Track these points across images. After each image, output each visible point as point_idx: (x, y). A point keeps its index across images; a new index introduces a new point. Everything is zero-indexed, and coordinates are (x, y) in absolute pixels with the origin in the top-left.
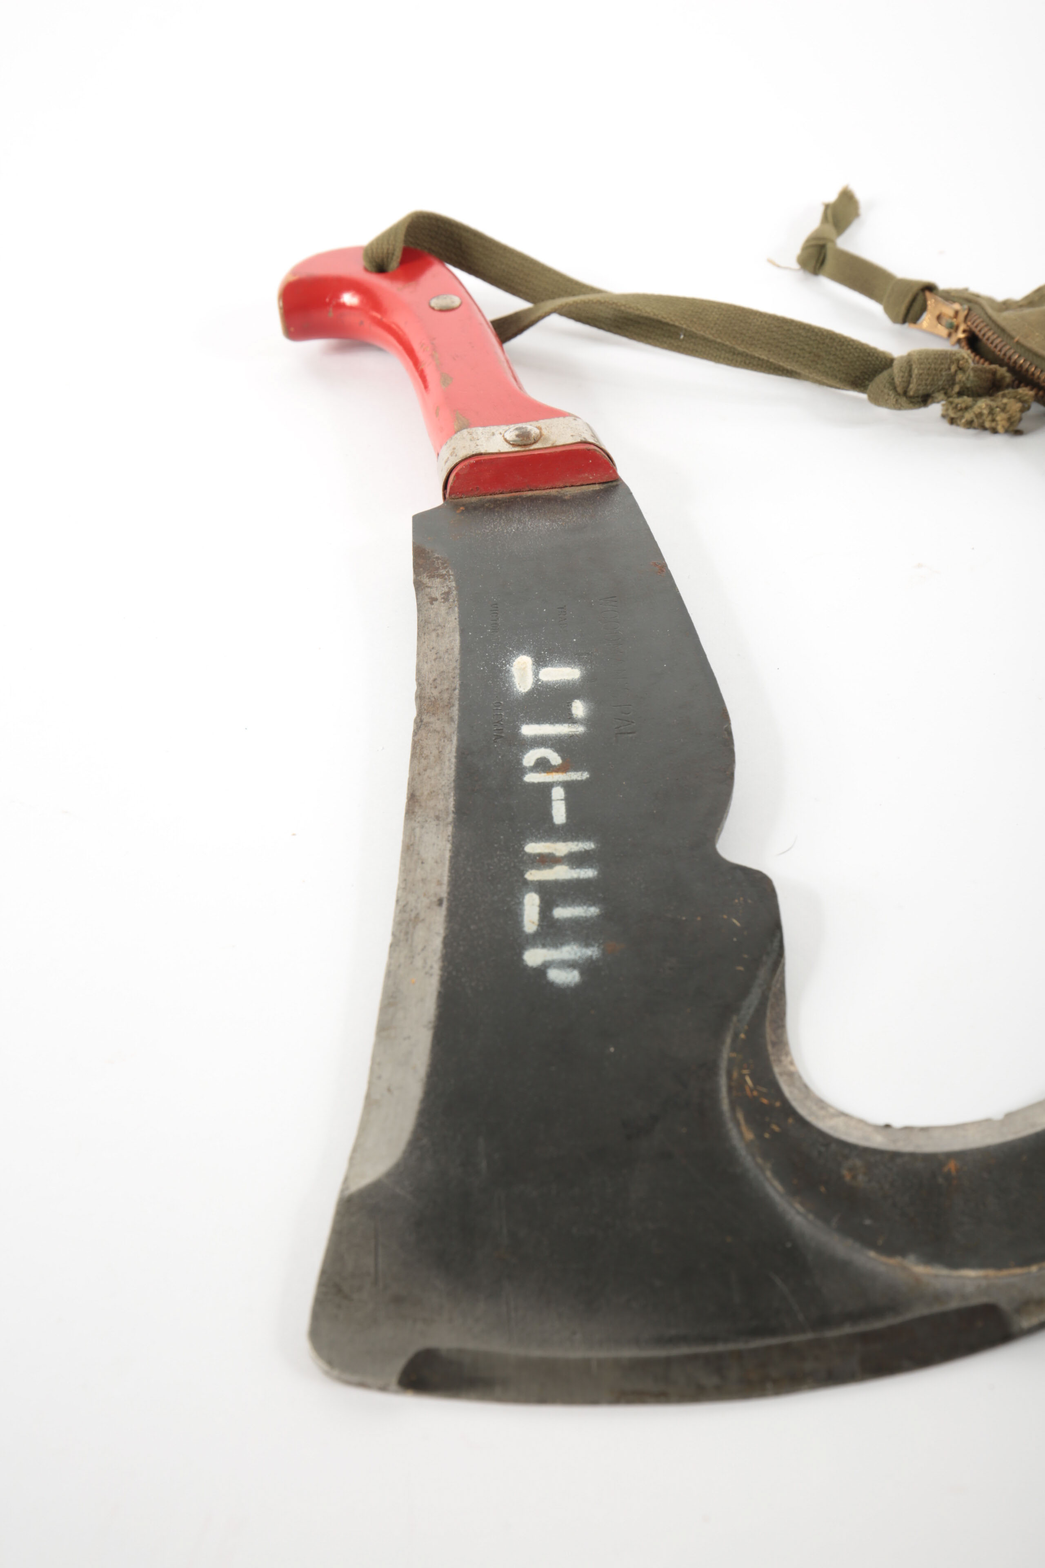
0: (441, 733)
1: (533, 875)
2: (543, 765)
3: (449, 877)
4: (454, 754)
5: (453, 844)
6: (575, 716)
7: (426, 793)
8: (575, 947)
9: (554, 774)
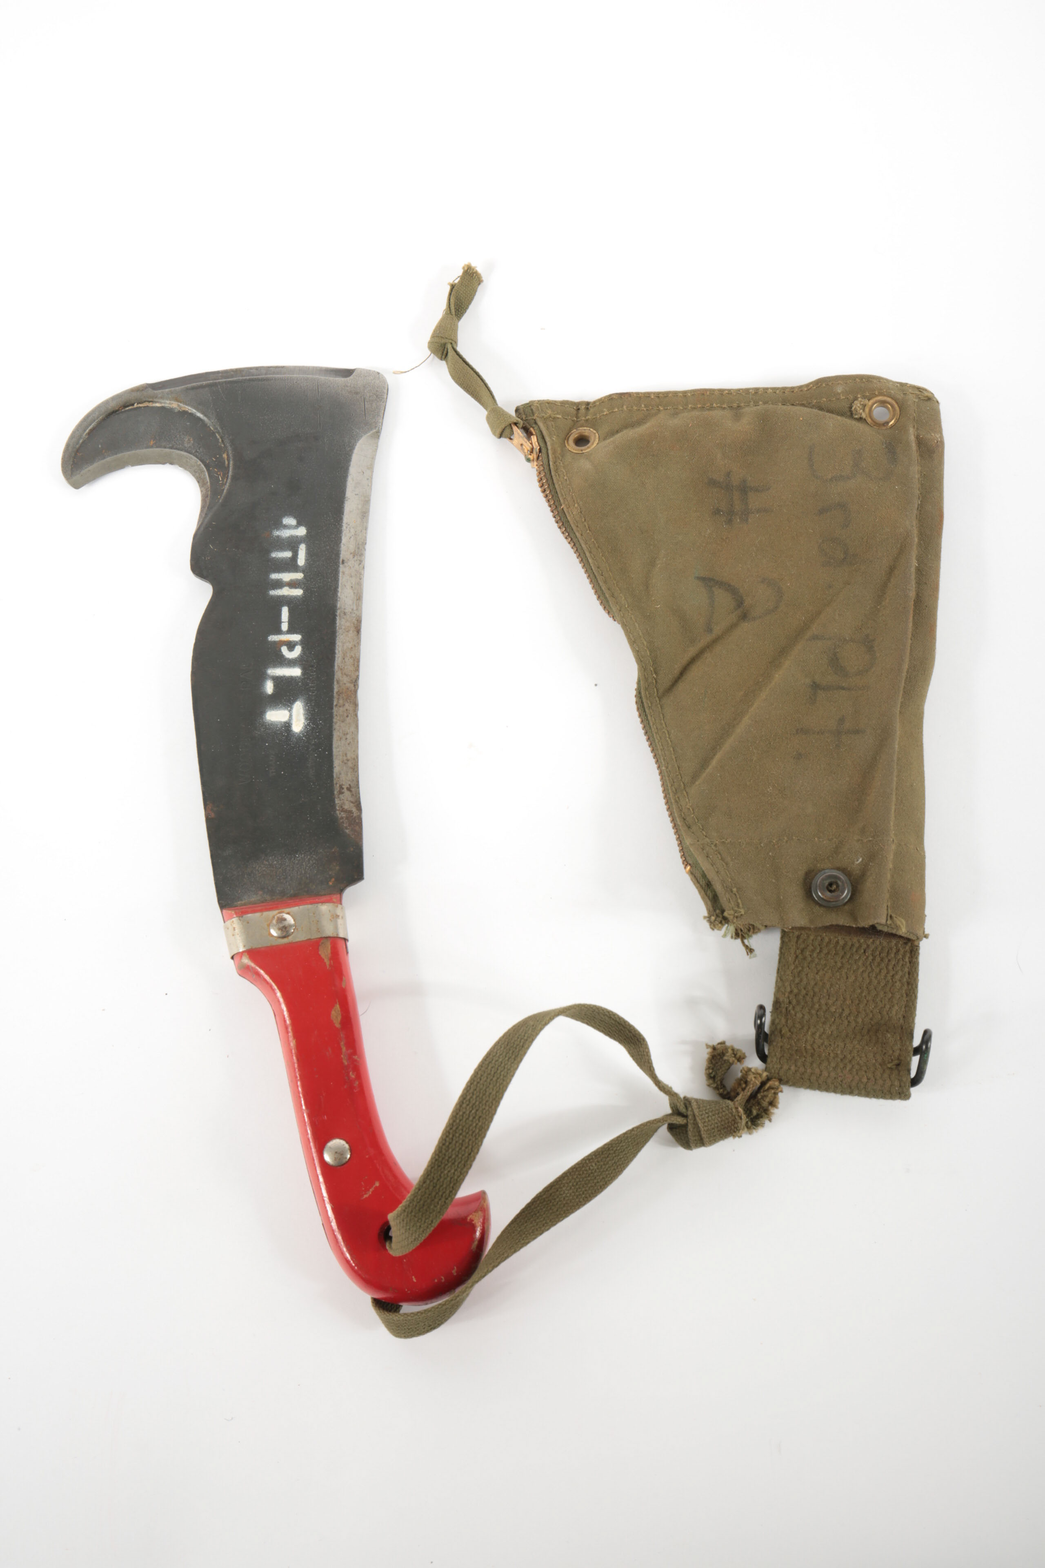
0: (343, 673)
1: (299, 576)
2: (291, 646)
3: (339, 576)
4: (336, 656)
5: (337, 596)
6: (272, 682)
7: (351, 632)
8: (284, 536)
9: (286, 640)
